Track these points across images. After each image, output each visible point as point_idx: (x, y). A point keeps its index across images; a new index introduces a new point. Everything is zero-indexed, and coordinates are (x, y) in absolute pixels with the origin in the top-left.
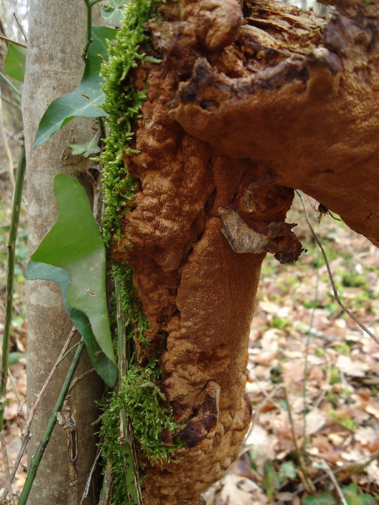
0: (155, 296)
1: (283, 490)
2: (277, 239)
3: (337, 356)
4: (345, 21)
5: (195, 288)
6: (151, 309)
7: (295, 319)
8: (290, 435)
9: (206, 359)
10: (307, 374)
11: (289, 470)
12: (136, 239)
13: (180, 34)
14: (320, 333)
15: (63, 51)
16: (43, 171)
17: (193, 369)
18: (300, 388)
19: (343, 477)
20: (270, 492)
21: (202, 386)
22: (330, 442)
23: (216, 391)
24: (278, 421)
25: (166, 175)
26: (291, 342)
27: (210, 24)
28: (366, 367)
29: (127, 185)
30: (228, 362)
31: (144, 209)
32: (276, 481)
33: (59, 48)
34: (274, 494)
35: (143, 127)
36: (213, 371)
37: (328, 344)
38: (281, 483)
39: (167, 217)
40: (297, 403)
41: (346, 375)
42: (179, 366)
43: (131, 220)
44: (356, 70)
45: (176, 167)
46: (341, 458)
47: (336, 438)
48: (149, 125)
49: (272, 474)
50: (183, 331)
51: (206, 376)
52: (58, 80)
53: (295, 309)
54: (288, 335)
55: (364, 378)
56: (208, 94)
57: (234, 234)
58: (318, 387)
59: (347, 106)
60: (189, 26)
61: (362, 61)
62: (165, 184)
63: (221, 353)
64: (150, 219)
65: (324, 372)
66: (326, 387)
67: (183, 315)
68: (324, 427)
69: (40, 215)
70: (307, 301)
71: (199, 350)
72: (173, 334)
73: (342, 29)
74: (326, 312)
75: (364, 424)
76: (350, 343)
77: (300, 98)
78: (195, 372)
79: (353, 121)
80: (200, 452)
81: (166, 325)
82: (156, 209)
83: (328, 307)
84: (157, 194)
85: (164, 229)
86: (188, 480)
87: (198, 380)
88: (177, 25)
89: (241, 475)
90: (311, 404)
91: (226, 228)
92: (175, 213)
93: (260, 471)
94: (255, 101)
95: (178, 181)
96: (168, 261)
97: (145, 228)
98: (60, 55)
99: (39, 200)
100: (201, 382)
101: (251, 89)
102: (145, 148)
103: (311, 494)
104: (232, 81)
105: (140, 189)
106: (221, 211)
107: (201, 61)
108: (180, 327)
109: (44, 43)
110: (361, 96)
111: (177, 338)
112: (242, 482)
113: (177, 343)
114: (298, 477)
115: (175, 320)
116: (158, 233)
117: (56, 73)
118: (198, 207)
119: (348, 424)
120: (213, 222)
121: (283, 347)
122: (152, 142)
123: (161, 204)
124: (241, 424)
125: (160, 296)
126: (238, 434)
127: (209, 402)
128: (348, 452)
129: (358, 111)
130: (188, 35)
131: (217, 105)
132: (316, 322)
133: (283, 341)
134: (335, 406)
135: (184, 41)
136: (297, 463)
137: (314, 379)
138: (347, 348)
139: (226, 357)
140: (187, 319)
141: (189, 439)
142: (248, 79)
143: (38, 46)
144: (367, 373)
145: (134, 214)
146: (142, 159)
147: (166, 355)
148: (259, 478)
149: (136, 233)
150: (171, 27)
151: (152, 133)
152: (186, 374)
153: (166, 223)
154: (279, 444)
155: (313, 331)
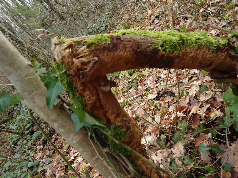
0: (100, 113)
1: (167, 143)
2: (111, 84)
3: (147, 97)
4: (95, 52)
5: (106, 104)
6: (102, 116)
7: (127, 98)
8: (156, 128)
9: (118, 115)
10: (145, 110)
11: (163, 136)
12: (91, 105)
13: (74, 71)
14: (137, 95)
15: (34, 88)
16: (51, 115)
17: (118, 119)
18: (147, 115)
19: (175, 124)
20: (164, 147)
21: (122, 120)
22: (166, 119)
23: (125, 118)
24: (150, 129)
25: (87, 91)
26: (132, 106)
27: (78, 66)
28: (156, 92)
29: (82, 98)
30: (122, 112)
31: (87, 99)
32: (163, 143)
33: (33, 88)
34: (166, 147)
35: (78, 87)
36: (121, 116)
37: (142, 96)
38: (164, 142)
39: (92, 97)
40: (149, 119)
41: (153, 99)
42: (115, 121)
43: (87, 103)
44: (102, 56)
45: (87, 88)
46: (171, 120)
47: (166, 117)
48: (79, 86)
49: (160, 143)
50: (110, 114)
51: (121, 118)
52: (38, 94)
53: (124, 96)
54: (130, 105)
55: (158, 95)
56: (86, 75)
57: (105, 90)
58: (150, 110)
59: (105, 61)
60: (75, 68)
61: (102, 55)
62: (88, 92)
63: (119, 112)
64: (90, 100)
65: (148, 104)
66: (152, 107)
67: (108, 111)
68: (161, 118)
69: (59, 124)
70: (125, 90)
71: (115, 115)
72: (109, 116)
73: (96, 53)
74: (133, 88)
75: (169, 106)
76: (147, 90)
77: (99, 65)
78: (119, 119)
79: (107, 62)
80: (132, 129)
81: (106, 116)
82: (90, 97)
83: (132, 86)
84: (88, 95)
85: (93, 100)
86: (136, 140)
87: (120, 120)
88: (73, 70)
89: (154, 153)
90: (153, 116)
91: (103, 90)
92: (93, 95)
93: (158, 146)
94: (93, 70)
95: (89, 90)
96: (98, 104)
97: (90, 102)
98: (34, 89)
99: (56, 121)
100: (121, 120)
101: (91, 69)
102: (81, 90)
103: (173, 136)
104: (87, 70)
105: (84, 97)
106: (100, 88)
107: (81, 72)
108: (109, 114)
109: (28, 90)
110: (105, 58)
111: (110, 116)
112: (156, 153)
113: (111, 117)
114: (166, 136)
115: (107, 113)
116: (93, 101)
117: (36, 93)
118: (95, 91)
119: (165, 110)
120: (99, 91)
121: (132, 109)
122: (81, 88)
123: (90, 96)
124: (135, 123)
125: (101, 112)
126: (136, 125)
127: (125, 121)
128: (172, 117)
129: (107, 60)
130: (76, 70)
131: (88, 75)
132: (133, 94)
133: (130, 108)
134: (159, 110)
135: (76, 71)
136: (163, 133)
137: (147, 109)
138: (147, 92)
139: (121, 112)
140: (109, 111)
141: (128, 128)
142: (89, 68)
143: (27, 91)
144: (157, 93)
145: (86, 102)
146: (82, 92)
147: (112, 121)
148: (159, 148)
149: (90, 104)
150: (72, 71)
151: (80, 87)
152: (118, 121)
153: (93, 98)
154: (155, 134)
155: (135, 97)
